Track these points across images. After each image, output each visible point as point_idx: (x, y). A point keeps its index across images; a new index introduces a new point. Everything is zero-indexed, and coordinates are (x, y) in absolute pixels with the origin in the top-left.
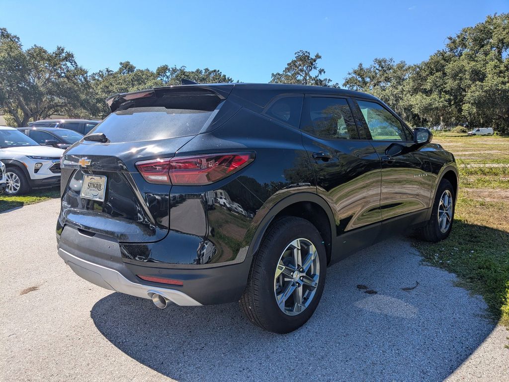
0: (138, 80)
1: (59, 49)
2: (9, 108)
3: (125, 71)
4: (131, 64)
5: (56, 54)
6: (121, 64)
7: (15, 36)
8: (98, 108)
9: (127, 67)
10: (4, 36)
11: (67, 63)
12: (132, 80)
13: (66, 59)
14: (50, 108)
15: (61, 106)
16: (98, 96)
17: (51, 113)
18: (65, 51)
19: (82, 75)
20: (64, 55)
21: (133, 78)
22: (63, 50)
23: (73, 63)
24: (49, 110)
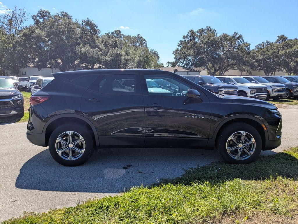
0: (287, 46)
1: (235, 33)
2: (207, 66)
3: (280, 41)
4: (285, 36)
5: (233, 37)
6: (278, 36)
7: (214, 30)
8: (254, 65)
9: (283, 38)
10: (209, 30)
11: (239, 40)
12: (282, 46)
13: (238, 39)
14: (228, 66)
15: (235, 65)
16: (258, 58)
17: (229, 68)
18: (238, 34)
19: (247, 47)
20: (237, 36)
21: (284, 45)
22: (237, 34)
23: (242, 41)
24: (228, 67)
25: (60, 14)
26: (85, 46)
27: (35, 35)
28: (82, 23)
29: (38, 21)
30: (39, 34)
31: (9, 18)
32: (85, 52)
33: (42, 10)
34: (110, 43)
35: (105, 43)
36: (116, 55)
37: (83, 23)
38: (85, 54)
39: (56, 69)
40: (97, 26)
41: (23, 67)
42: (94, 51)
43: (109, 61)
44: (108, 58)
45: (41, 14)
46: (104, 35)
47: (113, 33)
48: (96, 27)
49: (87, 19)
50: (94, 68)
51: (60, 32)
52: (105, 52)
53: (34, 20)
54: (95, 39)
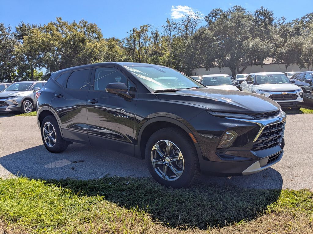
25: (232, 9)
26: (255, 39)
27: (203, 36)
28: (255, 14)
29: (210, 21)
30: (207, 34)
31: (186, 24)
32: (253, 46)
33: (215, 9)
34: (290, 31)
35: (284, 32)
36: (295, 45)
37: (257, 14)
38: (252, 49)
39: (224, 67)
40: (273, 14)
41: (195, 68)
42: (264, 44)
43: (286, 54)
44: (283, 50)
45: (213, 14)
46: (291, 22)
47: (304, 18)
48: (271, 15)
49: (260, 9)
50: (264, 63)
51: (228, 28)
52: (281, 43)
53: (207, 21)
54: (269, 29)
